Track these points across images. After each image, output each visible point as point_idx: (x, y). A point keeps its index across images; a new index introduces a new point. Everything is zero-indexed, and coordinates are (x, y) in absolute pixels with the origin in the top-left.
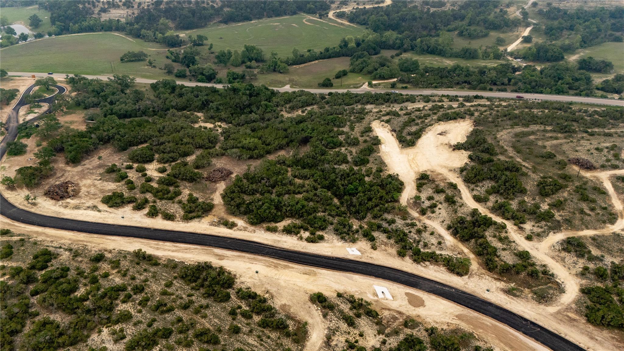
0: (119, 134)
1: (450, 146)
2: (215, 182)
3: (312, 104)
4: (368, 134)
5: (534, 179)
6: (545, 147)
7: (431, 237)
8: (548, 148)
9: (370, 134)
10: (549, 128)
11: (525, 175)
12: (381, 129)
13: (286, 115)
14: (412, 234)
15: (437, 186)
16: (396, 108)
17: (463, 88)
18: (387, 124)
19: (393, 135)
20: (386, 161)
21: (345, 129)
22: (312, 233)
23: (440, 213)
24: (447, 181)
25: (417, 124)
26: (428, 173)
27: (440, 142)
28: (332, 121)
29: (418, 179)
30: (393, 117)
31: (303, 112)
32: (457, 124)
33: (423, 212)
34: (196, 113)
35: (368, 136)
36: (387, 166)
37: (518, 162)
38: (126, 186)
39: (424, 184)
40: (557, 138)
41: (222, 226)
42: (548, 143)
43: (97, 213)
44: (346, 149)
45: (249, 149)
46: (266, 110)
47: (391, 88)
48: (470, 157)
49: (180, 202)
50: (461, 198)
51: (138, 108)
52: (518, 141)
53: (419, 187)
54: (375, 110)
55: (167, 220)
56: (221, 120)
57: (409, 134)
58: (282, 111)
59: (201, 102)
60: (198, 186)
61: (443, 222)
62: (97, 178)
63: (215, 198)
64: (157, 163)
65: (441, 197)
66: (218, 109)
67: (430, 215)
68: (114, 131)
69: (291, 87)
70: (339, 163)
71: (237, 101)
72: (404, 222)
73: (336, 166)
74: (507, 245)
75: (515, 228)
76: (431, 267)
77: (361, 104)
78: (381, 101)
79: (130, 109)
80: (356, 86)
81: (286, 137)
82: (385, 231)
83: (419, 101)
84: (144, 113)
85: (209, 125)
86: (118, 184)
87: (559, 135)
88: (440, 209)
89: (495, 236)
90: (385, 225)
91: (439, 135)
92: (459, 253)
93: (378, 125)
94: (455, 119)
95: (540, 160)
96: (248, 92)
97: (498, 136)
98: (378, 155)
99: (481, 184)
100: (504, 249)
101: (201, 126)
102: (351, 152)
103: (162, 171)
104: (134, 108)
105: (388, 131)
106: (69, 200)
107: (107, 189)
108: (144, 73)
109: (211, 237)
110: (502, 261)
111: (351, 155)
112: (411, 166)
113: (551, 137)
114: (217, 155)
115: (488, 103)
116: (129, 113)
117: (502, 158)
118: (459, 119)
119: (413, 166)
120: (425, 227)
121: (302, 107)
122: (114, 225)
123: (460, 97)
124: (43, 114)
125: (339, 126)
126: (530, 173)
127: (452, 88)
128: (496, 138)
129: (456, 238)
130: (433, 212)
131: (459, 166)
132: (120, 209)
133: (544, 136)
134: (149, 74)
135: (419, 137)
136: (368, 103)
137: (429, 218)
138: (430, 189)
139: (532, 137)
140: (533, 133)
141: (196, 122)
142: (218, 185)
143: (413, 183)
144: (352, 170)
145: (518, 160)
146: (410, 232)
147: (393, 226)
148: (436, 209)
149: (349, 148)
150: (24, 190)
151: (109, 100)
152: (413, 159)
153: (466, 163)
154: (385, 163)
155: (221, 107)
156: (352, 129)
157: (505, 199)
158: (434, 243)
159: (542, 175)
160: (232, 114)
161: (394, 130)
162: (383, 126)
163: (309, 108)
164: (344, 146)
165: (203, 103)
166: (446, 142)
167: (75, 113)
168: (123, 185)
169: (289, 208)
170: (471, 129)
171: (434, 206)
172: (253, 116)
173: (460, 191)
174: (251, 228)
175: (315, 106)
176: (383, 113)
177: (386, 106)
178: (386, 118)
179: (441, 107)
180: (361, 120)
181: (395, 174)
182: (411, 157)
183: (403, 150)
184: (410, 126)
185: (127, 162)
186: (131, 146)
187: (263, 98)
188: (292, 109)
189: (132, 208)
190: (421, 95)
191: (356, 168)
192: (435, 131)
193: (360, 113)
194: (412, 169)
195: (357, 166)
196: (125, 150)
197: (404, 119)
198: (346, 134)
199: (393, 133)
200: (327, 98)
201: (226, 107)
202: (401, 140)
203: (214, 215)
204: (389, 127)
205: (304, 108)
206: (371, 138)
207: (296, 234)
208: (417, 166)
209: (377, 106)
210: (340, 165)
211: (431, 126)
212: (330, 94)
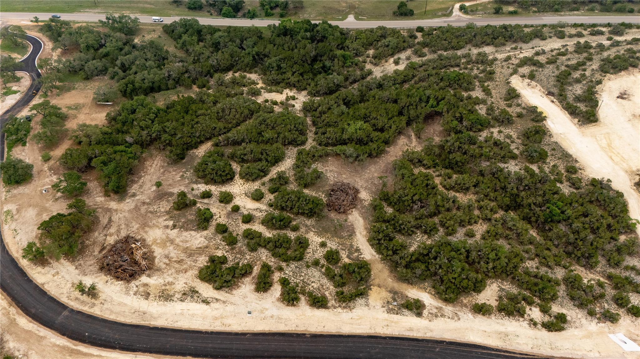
0: (165, 132)
2: (345, 212)
3: (404, 49)
4: (515, 101)
9: (520, 102)
12: (529, 90)
13: (378, 72)
16: (527, 52)
17: (592, 10)
18: (534, 83)
19: (553, 102)
20: (570, 152)
21: (477, 93)
22: (545, 310)
25: (578, 81)
27: (629, 112)
30: (534, 68)
31: (397, 63)
32: (632, 78)
34: (248, 75)
35: (519, 105)
36: (576, 161)
38: (220, 236)
41: (406, 312)
43: (204, 306)
44: (500, 132)
45: (361, 142)
46: (345, 63)
47: (495, 13)
49: (316, 263)
51: (167, 75)
54: (500, 56)
55: (318, 308)
56: (290, 86)
57: (578, 99)
58: (365, 62)
59: (251, 58)
60: (325, 223)
62: (167, 223)
63: (361, 247)
64: (241, 181)
66: (279, 67)
68: (156, 127)
69: (357, 18)
70: (504, 159)
71: (302, 51)
73: (502, 165)
77: (477, 46)
78: (501, 40)
79: (156, 78)
80: (444, 13)
81: (401, 113)
83: (550, 37)
84: (178, 82)
85: (279, 97)
86: (205, 233)
91: (619, 100)
93: (520, 84)
94: (626, 69)
96: (308, 34)
98: (552, 140)
101: (267, 101)
102: (509, 137)
103: (257, 197)
104: (162, 76)
105: (540, 94)
106: (144, 279)
107: (194, 247)
108: (141, 5)
109: (406, 343)
111: (512, 142)
112: (611, 157)
114: (321, 156)
116: (156, 85)
118: (630, 68)
119: (616, 159)
121: (392, 55)
122: (244, 334)
123: (601, 25)
124: (27, 94)
125: (467, 90)
127: (578, 10)
132: (234, 292)
134: (148, 6)
135: (596, 104)
141: (256, 93)
142: (350, 217)
143: (632, 191)
149: (502, 129)
150: (62, 261)
151: (118, 62)
152: (609, 145)
154: (571, 156)
155: (283, 65)
156: (487, 91)
160: (302, 74)
161: (550, 94)
162: (529, 85)
163: (403, 56)
164: (493, 126)
165: (253, 57)
167: (74, 89)
168: (214, 235)
172: (336, 78)
174: (448, 309)
175: (409, 52)
176: (515, 61)
177: (512, 49)
178: (525, 70)
179: (587, 46)
180: (490, 75)
181: (606, 179)
182: (604, 143)
183: (583, 129)
184: (570, 84)
185: (196, 182)
186: (187, 149)
187: (334, 44)
188: (378, 59)
189: (253, 287)
190: (545, 26)
191: (534, 168)
192: (611, 92)
193: (482, 62)
194: (616, 164)
195: (532, 163)
196: (183, 158)
197: (549, 70)
198: (484, 102)
199: (552, 98)
200: (419, 35)
201: (290, 63)
202: (572, 111)
203: (379, 286)
204: (539, 87)
205: (396, 57)
206: (524, 108)
207: (521, 313)
208: (623, 159)
209: (499, 49)
210: (506, 163)
211: (599, 82)
212: (420, 29)
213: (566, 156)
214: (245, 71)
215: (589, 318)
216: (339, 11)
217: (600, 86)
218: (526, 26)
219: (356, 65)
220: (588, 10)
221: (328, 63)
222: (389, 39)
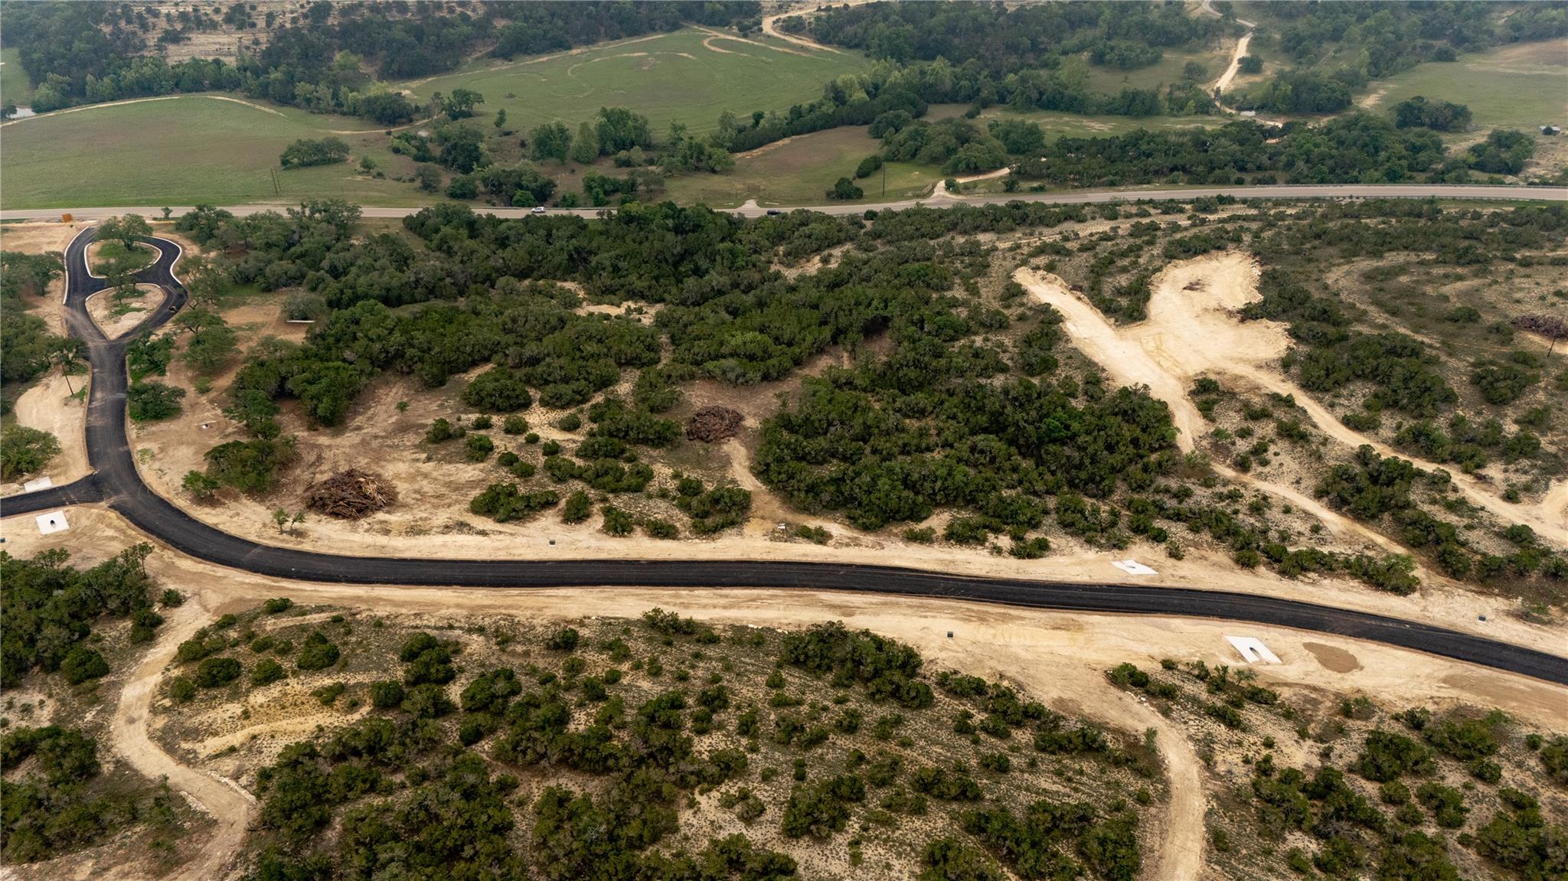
0: (412, 346)
1: (1230, 314)
2: (718, 441)
3: (840, 242)
4: (1018, 300)
5: (1457, 369)
6: (1446, 299)
7: (1289, 518)
8: (1453, 300)
9: (1025, 301)
10: (1429, 256)
11: (1433, 361)
12: (1044, 285)
13: (791, 274)
14: (1241, 516)
15: (1246, 405)
16: (1051, 236)
17: (1174, 182)
18: (1051, 276)
19: (1079, 299)
20: (1096, 359)
21: (959, 293)
22: (1016, 538)
23: (1281, 465)
24: (1263, 391)
25: (1124, 270)
26: (1212, 377)
27: (1198, 309)
28: (919, 278)
29: (1193, 394)
30: (1057, 257)
31: (826, 261)
32: (1214, 264)
33: (1242, 465)
34: (559, 284)
35: (1022, 305)
36: (1104, 370)
37: (1405, 336)
38: (506, 469)
39: (1215, 402)
40: (1460, 278)
41: (801, 539)
42: (1448, 289)
43: (480, 538)
44: (986, 340)
45: (751, 358)
46: (733, 262)
47: (1007, 191)
48: (1293, 333)
49: (662, 495)
50: (1315, 426)
51: (412, 279)
52: (1381, 290)
53: (1206, 410)
54: (1004, 245)
55: (662, 538)
56: (632, 295)
57: (1120, 292)
58: (770, 262)
59: (566, 256)
60: (682, 454)
61: (1298, 482)
62: (417, 456)
63: (738, 478)
64: (543, 409)
65: (1266, 429)
66: (616, 269)
67: (1260, 469)
68: (397, 337)
69: (759, 204)
70: (985, 372)
71: (657, 245)
72: (1209, 491)
73: (983, 381)
74: (1472, 517)
75: (1469, 478)
76: (1327, 582)
77: (964, 232)
78: (1007, 222)
79: (395, 283)
80: (919, 193)
81: (823, 323)
82: (1178, 517)
83: (1093, 218)
84: (432, 291)
85: (614, 311)
86: (481, 465)
87: (1459, 270)
88: (1276, 454)
89: (1434, 502)
90: (1171, 503)
91: (1187, 292)
92: (1366, 548)
93: (1030, 279)
94: (1205, 252)
95: (1450, 327)
96: (670, 223)
97: (1329, 282)
98: (1070, 346)
99: (1345, 392)
100: (1469, 527)
101: (591, 314)
102: (1001, 345)
103: (569, 427)
104: (404, 281)
105: (1062, 289)
106: (381, 516)
107: (463, 481)
108: (363, 193)
110: (1476, 552)
111: (1004, 352)
112: (1159, 364)
113: (1446, 276)
114: (681, 378)
115: (1253, 212)
116: (395, 293)
117: (1365, 329)
118: (1213, 252)
119: (1166, 364)
120: (1265, 498)
121: (818, 250)
122: (545, 562)
123: (1184, 202)
124: (159, 312)
125: (938, 289)
126: (1443, 358)
127: (1149, 183)
128: (1326, 287)
129: (1344, 515)
130: (1265, 463)
131: (1276, 356)
132: (529, 525)
133: (1428, 274)
135: (1147, 297)
136: (978, 228)
137: (1260, 476)
138: (1232, 414)
139: (1404, 279)
140: (1402, 269)
141: (574, 305)
142: (725, 447)
143: (1184, 402)
144: (1029, 387)
145: (1402, 330)
146: (1236, 512)
147: (1189, 503)
148: (1269, 455)
149: (990, 336)
150: (244, 501)
151: (325, 264)
152: (1158, 348)
153: (1289, 348)
154: (1096, 364)
155: (622, 264)
156: (974, 291)
157: (1414, 418)
158: (1302, 529)
159: (1472, 360)
160: (657, 279)
161: (1075, 287)
162: (1043, 279)
163: (837, 252)
164: (976, 333)
165: (571, 256)
166: (1213, 304)
167: (244, 304)
168: (496, 467)
169: (939, 484)
170: (1257, 271)
171: (1259, 450)
172: (716, 278)
173: (1305, 411)
174: (869, 539)
175: (848, 246)
176: (1026, 250)
177: (1025, 234)
178: (1042, 260)
179: (1154, 227)
180: (983, 269)
181: (1140, 385)
182: (1151, 346)
183: (1122, 331)
184: (1111, 274)
185: (466, 412)
186: (451, 373)
187: (716, 236)
188: (794, 256)
189: (559, 519)
190: (1088, 204)
191: (1036, 381)
192: (1175, 281)
193: (971, 253)
194: (1166, 371)
195: (1032, 375)
196: (442, 383)
197: (1084, 260)
198: (965, 303)
199: (1079, 294)
200: (868, 224)
201: (634, 261)
202: (1108, 309)
203: (763, 518)
204: (1060, 280)
205: (826, 253)
206: (1030, 309)
207: (981, 541)
208: (1177, 363)
209: (1003, 236)
210: (990, 377)
211: (1159, 269)
212: (871, 215)
213: (1088, 363)
214: (554, 278)
215: (1086, 546)
216: (730, 194)
217: (1158, 274)
218: (1055, 205)
219: (754, 266)
220: (1167, 182)
221: (704, 264)
222: (813, 225)
